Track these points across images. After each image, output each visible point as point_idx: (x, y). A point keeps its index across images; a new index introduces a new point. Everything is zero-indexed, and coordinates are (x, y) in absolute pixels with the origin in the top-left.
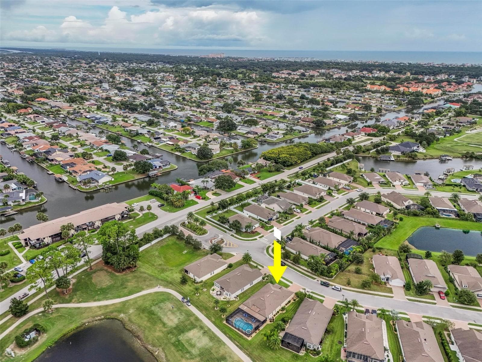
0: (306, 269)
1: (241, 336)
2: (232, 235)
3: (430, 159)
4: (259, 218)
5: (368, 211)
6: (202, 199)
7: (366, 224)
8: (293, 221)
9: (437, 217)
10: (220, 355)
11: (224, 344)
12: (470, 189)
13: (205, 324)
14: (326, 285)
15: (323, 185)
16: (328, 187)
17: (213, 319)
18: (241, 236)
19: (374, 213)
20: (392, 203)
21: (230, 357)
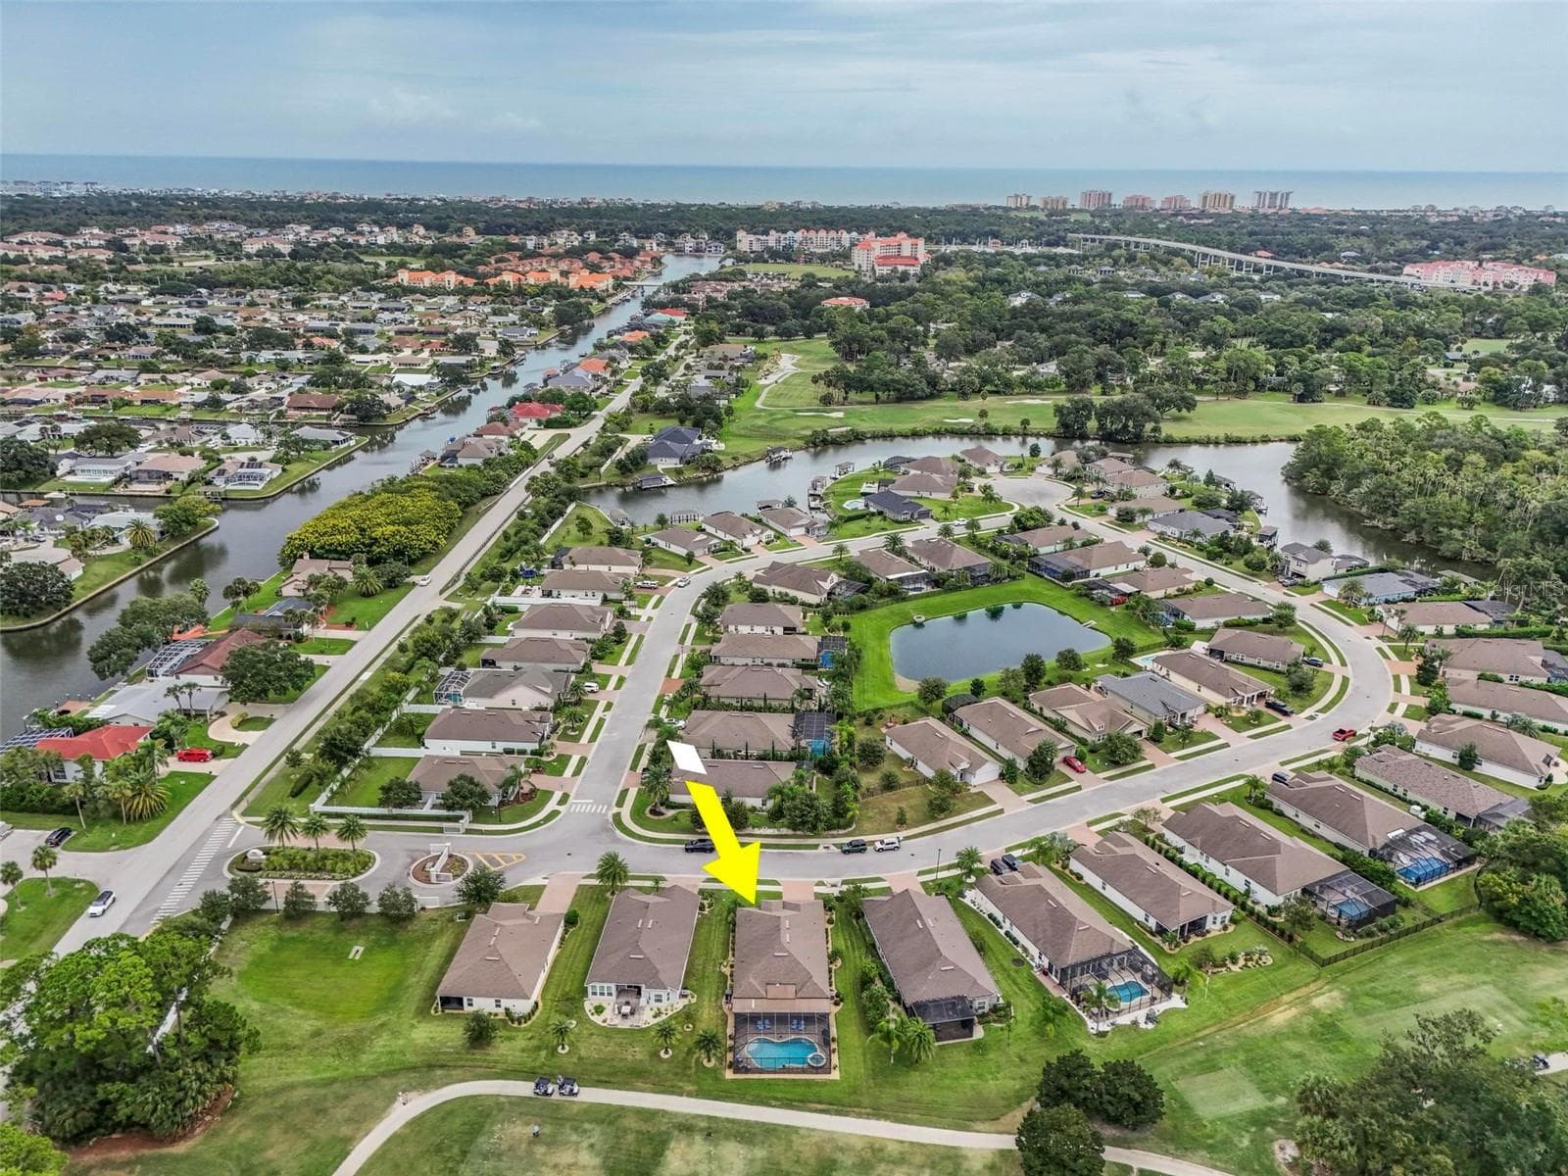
0: (770, 831)
1: (808, 1083)
2: (468, 831)
3: (746, 463)
4: (500, 746)
5: (759, 630)
6: (215, 756)
7: (789, 662)
8: (601, 721)
9: (904, 599)
10: (813, 1161)
11: (795, 1130)
12: (901, 518)
13: (684, 1115)
14: (858, 848)
15: (582, 594)
16: (600, 596)
17: (690, 1088)
18: (500, 822)
19: (779, 631)
20: (792, 593)
21: (841, 1150)
